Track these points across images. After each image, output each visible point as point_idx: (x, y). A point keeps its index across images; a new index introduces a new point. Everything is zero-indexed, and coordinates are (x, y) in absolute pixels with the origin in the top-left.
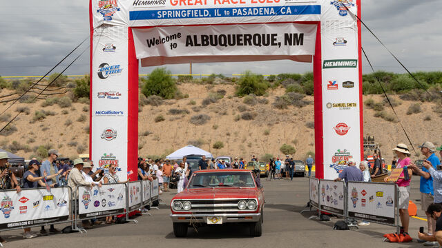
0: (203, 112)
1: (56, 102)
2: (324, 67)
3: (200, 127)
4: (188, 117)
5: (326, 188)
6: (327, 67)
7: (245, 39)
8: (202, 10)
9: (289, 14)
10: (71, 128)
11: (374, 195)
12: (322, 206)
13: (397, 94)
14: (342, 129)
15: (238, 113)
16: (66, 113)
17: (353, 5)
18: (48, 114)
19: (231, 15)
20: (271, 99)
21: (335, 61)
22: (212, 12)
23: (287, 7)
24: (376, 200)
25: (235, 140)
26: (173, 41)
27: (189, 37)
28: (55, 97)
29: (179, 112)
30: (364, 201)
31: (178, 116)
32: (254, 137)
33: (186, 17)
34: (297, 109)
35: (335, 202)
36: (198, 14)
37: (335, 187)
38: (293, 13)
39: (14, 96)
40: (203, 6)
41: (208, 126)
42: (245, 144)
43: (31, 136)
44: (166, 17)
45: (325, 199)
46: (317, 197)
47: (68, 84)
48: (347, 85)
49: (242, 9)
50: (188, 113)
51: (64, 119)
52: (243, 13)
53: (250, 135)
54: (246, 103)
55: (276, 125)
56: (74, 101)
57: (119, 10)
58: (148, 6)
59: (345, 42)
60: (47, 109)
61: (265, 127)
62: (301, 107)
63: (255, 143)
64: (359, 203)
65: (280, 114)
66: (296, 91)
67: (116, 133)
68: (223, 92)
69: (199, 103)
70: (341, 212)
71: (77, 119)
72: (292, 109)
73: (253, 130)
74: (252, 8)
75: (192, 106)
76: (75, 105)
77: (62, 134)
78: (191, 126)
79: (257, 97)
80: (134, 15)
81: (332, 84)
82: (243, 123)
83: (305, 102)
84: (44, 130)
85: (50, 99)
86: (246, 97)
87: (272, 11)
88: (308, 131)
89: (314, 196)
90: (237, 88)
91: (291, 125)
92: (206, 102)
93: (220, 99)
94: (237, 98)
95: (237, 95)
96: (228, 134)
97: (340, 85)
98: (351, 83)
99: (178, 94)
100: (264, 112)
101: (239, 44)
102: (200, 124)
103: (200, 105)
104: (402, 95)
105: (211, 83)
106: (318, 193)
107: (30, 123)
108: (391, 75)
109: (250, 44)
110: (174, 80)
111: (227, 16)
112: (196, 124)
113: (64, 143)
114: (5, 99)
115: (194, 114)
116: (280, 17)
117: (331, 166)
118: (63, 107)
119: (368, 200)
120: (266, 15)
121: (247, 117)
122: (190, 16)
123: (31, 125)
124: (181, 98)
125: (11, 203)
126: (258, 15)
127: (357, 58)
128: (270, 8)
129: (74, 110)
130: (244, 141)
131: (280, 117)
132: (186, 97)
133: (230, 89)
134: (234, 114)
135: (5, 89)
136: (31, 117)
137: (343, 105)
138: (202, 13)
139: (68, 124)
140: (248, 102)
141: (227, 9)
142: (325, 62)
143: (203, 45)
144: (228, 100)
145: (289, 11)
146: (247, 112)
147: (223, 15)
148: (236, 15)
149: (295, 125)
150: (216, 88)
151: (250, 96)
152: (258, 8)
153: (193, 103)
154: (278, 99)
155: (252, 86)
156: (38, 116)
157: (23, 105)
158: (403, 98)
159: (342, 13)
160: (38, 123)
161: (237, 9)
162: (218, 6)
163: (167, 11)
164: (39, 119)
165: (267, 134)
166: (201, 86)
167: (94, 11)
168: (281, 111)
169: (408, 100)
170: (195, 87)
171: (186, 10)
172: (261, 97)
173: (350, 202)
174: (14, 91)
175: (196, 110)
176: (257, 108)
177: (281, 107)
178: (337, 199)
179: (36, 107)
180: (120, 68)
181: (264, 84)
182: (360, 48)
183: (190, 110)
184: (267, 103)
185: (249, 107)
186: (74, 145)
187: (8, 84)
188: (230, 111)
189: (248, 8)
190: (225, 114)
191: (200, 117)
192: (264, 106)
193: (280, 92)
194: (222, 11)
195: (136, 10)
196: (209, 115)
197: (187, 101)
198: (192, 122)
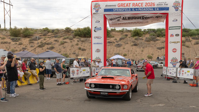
0: (119, 43)
1: (68, 38)
2: (169, 29)
3: (118, 48)
4: (114, 44)
5: (169, 69)
6: (170, 29)
7: (142, 18)
8: (128, 9)
9: (158, 10)
10: (73, 48)
11: (187, 72)
12: (168, 76)
13: (191, 37)
14: (174, 51)
15: (132, 44)
16: (71, 42)
17: (180, 7)
18: (65, 42)
19: (138, 11)
20: (144, 38)
21: (173, 27)
22: (131, 9)
23: (157, 8)
24: (187, 73)
25: (131, 53)
26: (118, 19)
27: (124, 18)
28: (67, 36)
29: (111, 43)
30: (183, 74)
31: (111, 44)
32: (138, 52)
33: (123, 11)
34: (153, 42)
35: (173, 74)
36: (127, 10)
37: (173, 69)
38: (159, 10)
39: (53, 35)
40: (129, 7)
41: (121, 48)
42: (135, 55)
43: (59, 50)
44: (116, 11)
45: (169, 73)
46: (166, 73)
47: (71, 31)
48: (177, 35)
49: (142, 8)
50: (114, 43)
51: (71, 44)
52: (142, 10)
53: (136, 51)
54: (135, 39)
55: (146, 48)
56: (74, 38)
57: (101, 8)
58: (110, 7)
59: (177, 20)
60: (65, 40)
61: (142, 49)
62: (155, 41)
63: (138, 54)
64: (181, 74)
65: (147, 44)
66: (154, 35)
67: (100, 50)
68: (127, 35)
69: (118, 39)
70: (175, 77)
71: (75, 44)
72: (152, 42)
73: (138, 50)
74: (145, 8)
75: (116, 40)
76: (74, 39)
77: (70, 50)
78: (115, 48)
79: (139, 37)
80: (106, 10)
81: (172, 35)
82: (134, 47)
83: (156, 40)
84: (64, 48)
85: (66, 37)
86: (135, 37)
87: (152, 9)
88: (157, 50)
89: (165, 72)
90: (132, 34)
91: (151, 48)
92: (121, 39)
93: (126, 38)
94: (132, 38)
95: (132, 37)
96: (129, 51)
97: (175, 35)
98: (178, 34)
99: (110, 36)
100: (141, 43)
101: (140, 19)
102: (119, 47)
103: (119, 40)
104: (192, 38)
105: (122, 32)
106: (167, 71)
107: (59, 45)
108: (189, 30)
109: (144, 19)
110: (109, 30)
111: (137, 11)
112: (117, 47)
113: (71, 53)
114: (50, 36)
115: (116, 43)
116: (155, 11)
117: (170, 63)
118: (70, 40)
119: (184, 73)
120: (150, 10)
121: (135, 45)
122: (124, 11)
123: (59, 46)
124: (112, 37)
125: (74, 71)
126: (147, 10)
127: (181, 26)
128: (151, 8)
129: (74, 41)
130: (134, 53)
131: (147, 45)
132: (114, 37)
133: (129, 34)
134: (131, 44)
135: (49, 33)
136: (59, 43)
137: (175, 42)
138: (128, 10)
139: (72, 46)
140: (136, 39)
141: (137, 8)
142: (170, 27)
143: (128, 19)
144: (129, 38)
145: (158, 9)
146: (135, 43)
147: (135, 11)
148: (140, 11)
149: (152, 48)
150: (124, 34)
151: (137, 37)
152: (147, 8)
153: (116, 39)
154: (147, 38)
155: (137, 33)
156: (62, 43)
157: (56, 39)
158: (193, 39)
159: (176, 10)
160: (62, 46)
161: (140, 8)
162: (134, 7)
163: (116, 9)
164: (62, 44)
165: (143, 51)
166: (119, 33)
167: (92, 9)
168: (148, 43)
169: (195, 39)
170: (117, 33)
171: (123, 9)
172: (141, 38)
173: (178, 74)
174: (52, 34)
175: (117, 42)
176: (139, 42)
177: (148, 41)
178: (173, 73)
179: (61, 40)
180: (101, 28)
181: (142, 33)
182: (182, 23)
183: (115, 42)
184: (143, 40)
185: (136, 41)
186: (74, 54)
187: (51, 31)
188: (129, 42)
189: (144, 8)
190: (127, 43)
191: (119, 45)
192: (142, 41)
193: (148, 36)
194: (135, 9)
195: (106, 8)
196: (122, 44)
197: (114, 38)
198: (115, 46)
